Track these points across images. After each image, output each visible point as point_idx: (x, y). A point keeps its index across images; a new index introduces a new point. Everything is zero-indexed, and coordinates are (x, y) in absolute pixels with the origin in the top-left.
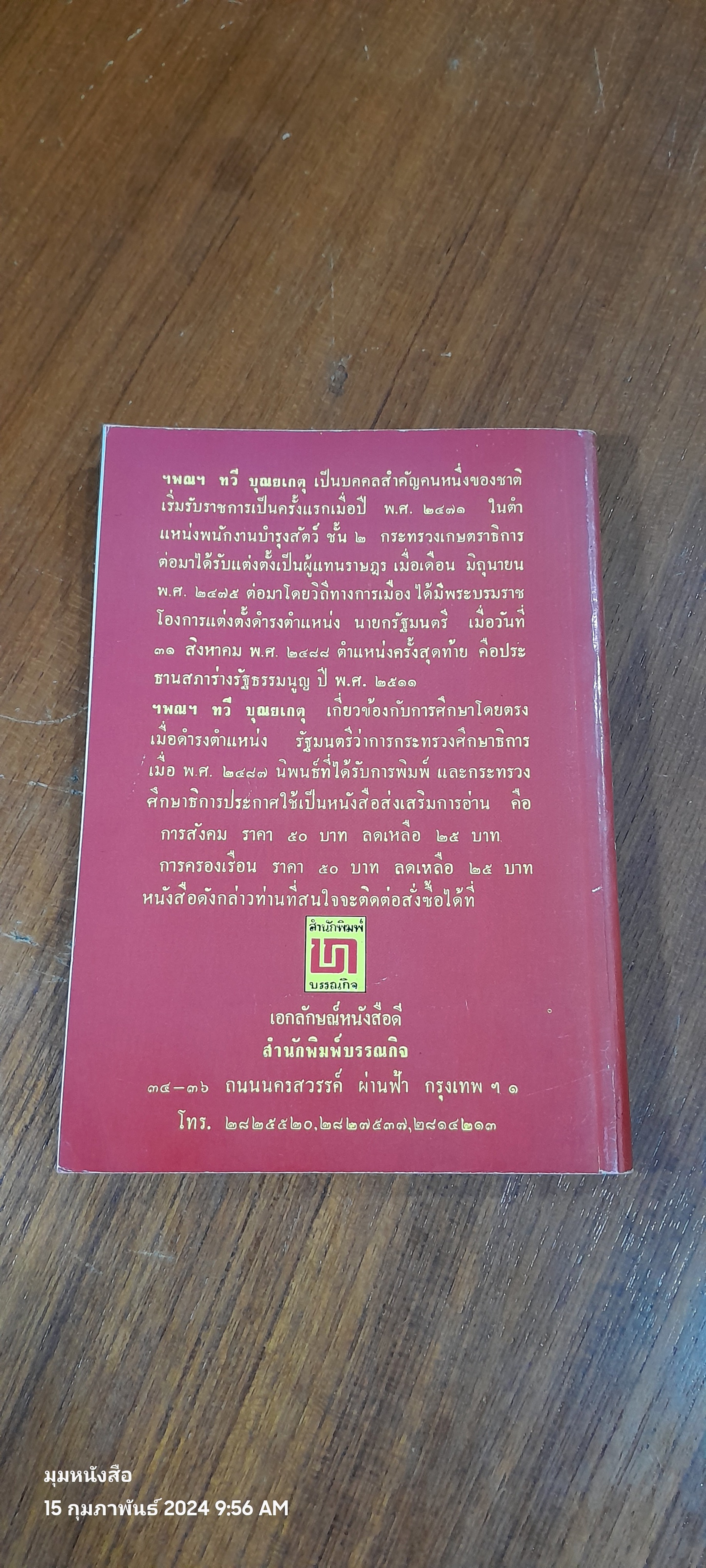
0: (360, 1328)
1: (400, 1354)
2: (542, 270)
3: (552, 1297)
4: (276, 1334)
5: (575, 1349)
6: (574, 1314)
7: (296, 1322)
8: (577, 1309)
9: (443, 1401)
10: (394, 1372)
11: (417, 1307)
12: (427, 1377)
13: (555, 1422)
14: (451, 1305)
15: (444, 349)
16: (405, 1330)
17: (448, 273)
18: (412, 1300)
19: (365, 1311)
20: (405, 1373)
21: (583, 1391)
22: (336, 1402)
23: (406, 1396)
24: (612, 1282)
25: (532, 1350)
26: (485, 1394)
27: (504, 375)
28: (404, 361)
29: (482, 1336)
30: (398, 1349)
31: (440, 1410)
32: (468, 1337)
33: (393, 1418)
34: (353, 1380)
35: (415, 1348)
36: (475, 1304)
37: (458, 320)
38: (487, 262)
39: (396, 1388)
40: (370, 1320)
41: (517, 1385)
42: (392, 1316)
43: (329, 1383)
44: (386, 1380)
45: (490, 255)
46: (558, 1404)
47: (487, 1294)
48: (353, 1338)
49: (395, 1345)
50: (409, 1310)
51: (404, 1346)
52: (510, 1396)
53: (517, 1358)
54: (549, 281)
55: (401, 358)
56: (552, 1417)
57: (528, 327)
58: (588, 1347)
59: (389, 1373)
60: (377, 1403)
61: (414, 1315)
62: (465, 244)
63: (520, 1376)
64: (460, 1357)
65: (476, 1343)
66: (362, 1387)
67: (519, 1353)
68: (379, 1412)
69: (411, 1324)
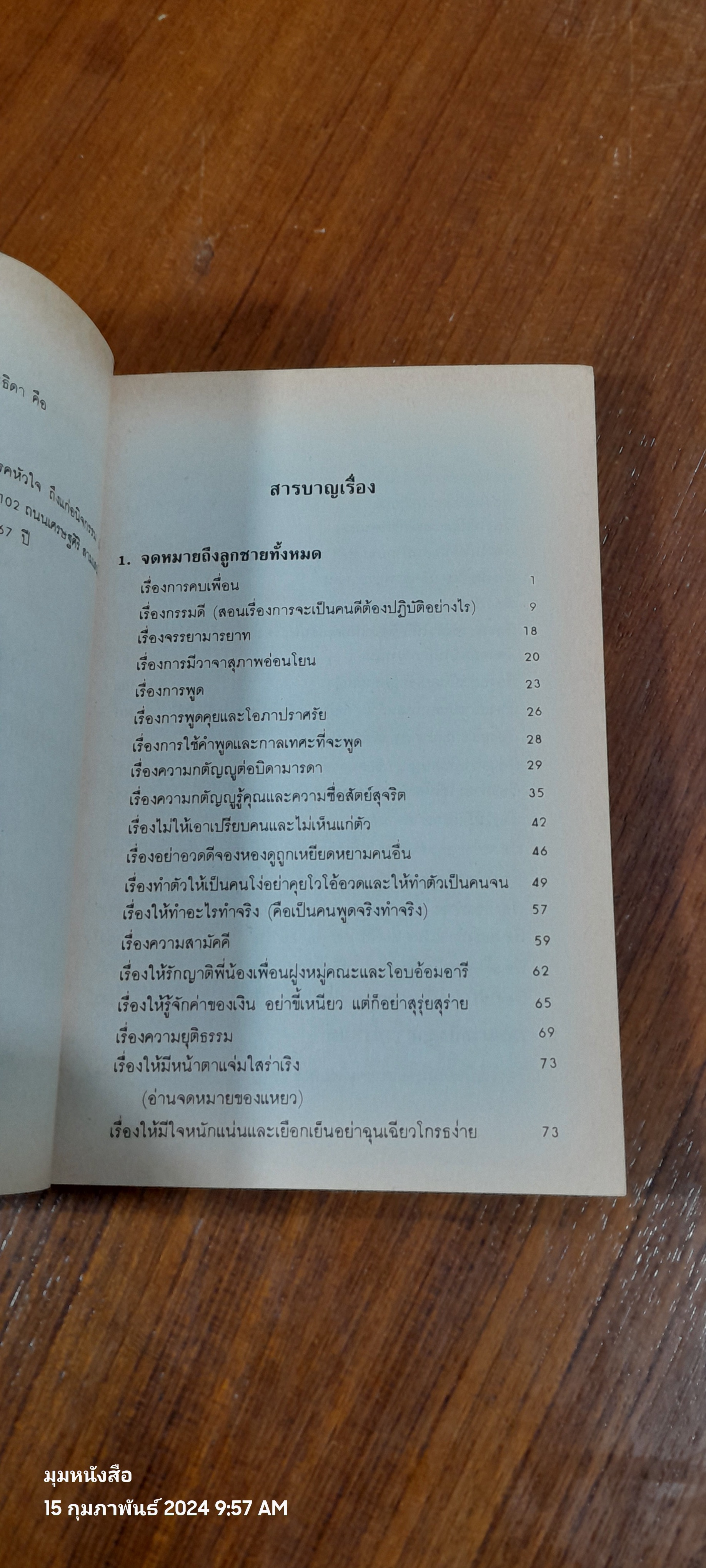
0: (184, 1260)
1: (226, 1291)
2: (425, 143)
3: (395, 1230)
4: (92, 1267)
5: (417, 1288)
6: (417, 1249)
7: (114, 1254)
8: (421, 1242)
9: (272, 1342)
10: (218, 1310)
11: (247, 1240)
12: (254, 1317)
13: (393, 1368)
14: (284, 1237)
15: (317, 226)
16: (232, 1264)
17: (325, 148)
18: (241, 1231)
19: (190, 1241)
20: (231, 1312)
21: (425, 1334)
22: (154, 1341)
23: (230, 1336)
24: (461, 1214)
25: (369, 1288)
26: (317, 1336)
27: (381, 251)
28: (275, 237)
29: (316, 1272)
30: (224, 1285)
31: (267, 1352)
32: (301, 1273)
33: (215, 1361)
34: (174, 1318)
35: (243, 1284)
36: (311, 1235)
37: (333, 195)
38: (366, 136)
39: (219, 1327)
40: (195, 1251)
41: (352, 1327)
42: (219, 1248)
43: (148, 1321)
44: (209, 1318)
45: (370, 129)
46: (397, 1349)
47: (323, 1225)
48: (175, 1272)
49: (221, 1280)
50: (237, 1242)
51: (230, 1282)
52: (344, 1339)
53: (354, 1296)
54: (433, 153)
55: (272, 236)
56: (390, 1364)
57: (409, 200)
58: (432, 1286)
59: (213, 1311)
60: (199, 1344)
61: (243, 1248)
62: (345, 119)
63: (356, 1317)
64: (291, 1293)
65: (310, 1279)
66: (183, 1326)
67: (357, 1290)
68: (200, 1353)
69: (239, 1258)
